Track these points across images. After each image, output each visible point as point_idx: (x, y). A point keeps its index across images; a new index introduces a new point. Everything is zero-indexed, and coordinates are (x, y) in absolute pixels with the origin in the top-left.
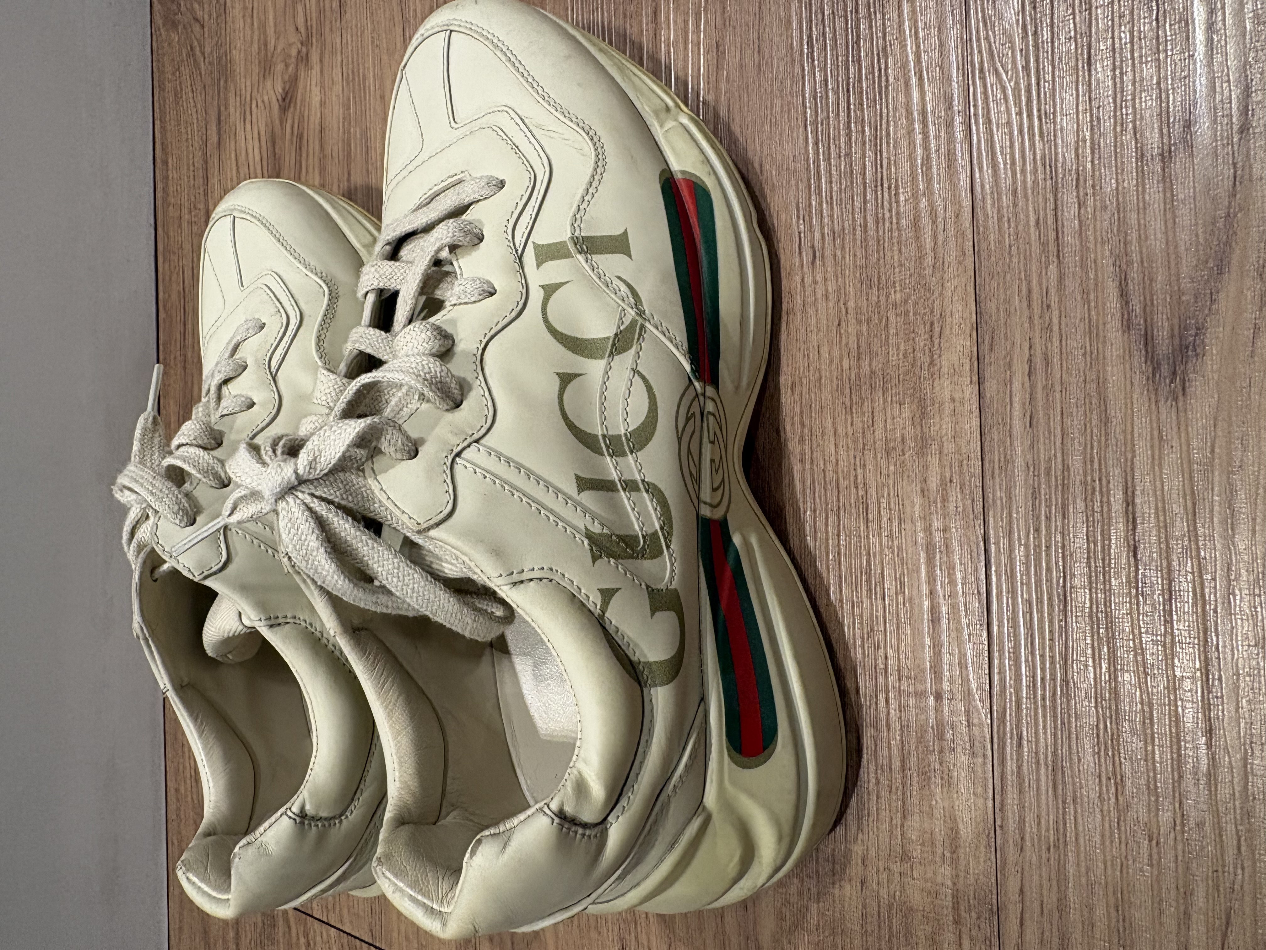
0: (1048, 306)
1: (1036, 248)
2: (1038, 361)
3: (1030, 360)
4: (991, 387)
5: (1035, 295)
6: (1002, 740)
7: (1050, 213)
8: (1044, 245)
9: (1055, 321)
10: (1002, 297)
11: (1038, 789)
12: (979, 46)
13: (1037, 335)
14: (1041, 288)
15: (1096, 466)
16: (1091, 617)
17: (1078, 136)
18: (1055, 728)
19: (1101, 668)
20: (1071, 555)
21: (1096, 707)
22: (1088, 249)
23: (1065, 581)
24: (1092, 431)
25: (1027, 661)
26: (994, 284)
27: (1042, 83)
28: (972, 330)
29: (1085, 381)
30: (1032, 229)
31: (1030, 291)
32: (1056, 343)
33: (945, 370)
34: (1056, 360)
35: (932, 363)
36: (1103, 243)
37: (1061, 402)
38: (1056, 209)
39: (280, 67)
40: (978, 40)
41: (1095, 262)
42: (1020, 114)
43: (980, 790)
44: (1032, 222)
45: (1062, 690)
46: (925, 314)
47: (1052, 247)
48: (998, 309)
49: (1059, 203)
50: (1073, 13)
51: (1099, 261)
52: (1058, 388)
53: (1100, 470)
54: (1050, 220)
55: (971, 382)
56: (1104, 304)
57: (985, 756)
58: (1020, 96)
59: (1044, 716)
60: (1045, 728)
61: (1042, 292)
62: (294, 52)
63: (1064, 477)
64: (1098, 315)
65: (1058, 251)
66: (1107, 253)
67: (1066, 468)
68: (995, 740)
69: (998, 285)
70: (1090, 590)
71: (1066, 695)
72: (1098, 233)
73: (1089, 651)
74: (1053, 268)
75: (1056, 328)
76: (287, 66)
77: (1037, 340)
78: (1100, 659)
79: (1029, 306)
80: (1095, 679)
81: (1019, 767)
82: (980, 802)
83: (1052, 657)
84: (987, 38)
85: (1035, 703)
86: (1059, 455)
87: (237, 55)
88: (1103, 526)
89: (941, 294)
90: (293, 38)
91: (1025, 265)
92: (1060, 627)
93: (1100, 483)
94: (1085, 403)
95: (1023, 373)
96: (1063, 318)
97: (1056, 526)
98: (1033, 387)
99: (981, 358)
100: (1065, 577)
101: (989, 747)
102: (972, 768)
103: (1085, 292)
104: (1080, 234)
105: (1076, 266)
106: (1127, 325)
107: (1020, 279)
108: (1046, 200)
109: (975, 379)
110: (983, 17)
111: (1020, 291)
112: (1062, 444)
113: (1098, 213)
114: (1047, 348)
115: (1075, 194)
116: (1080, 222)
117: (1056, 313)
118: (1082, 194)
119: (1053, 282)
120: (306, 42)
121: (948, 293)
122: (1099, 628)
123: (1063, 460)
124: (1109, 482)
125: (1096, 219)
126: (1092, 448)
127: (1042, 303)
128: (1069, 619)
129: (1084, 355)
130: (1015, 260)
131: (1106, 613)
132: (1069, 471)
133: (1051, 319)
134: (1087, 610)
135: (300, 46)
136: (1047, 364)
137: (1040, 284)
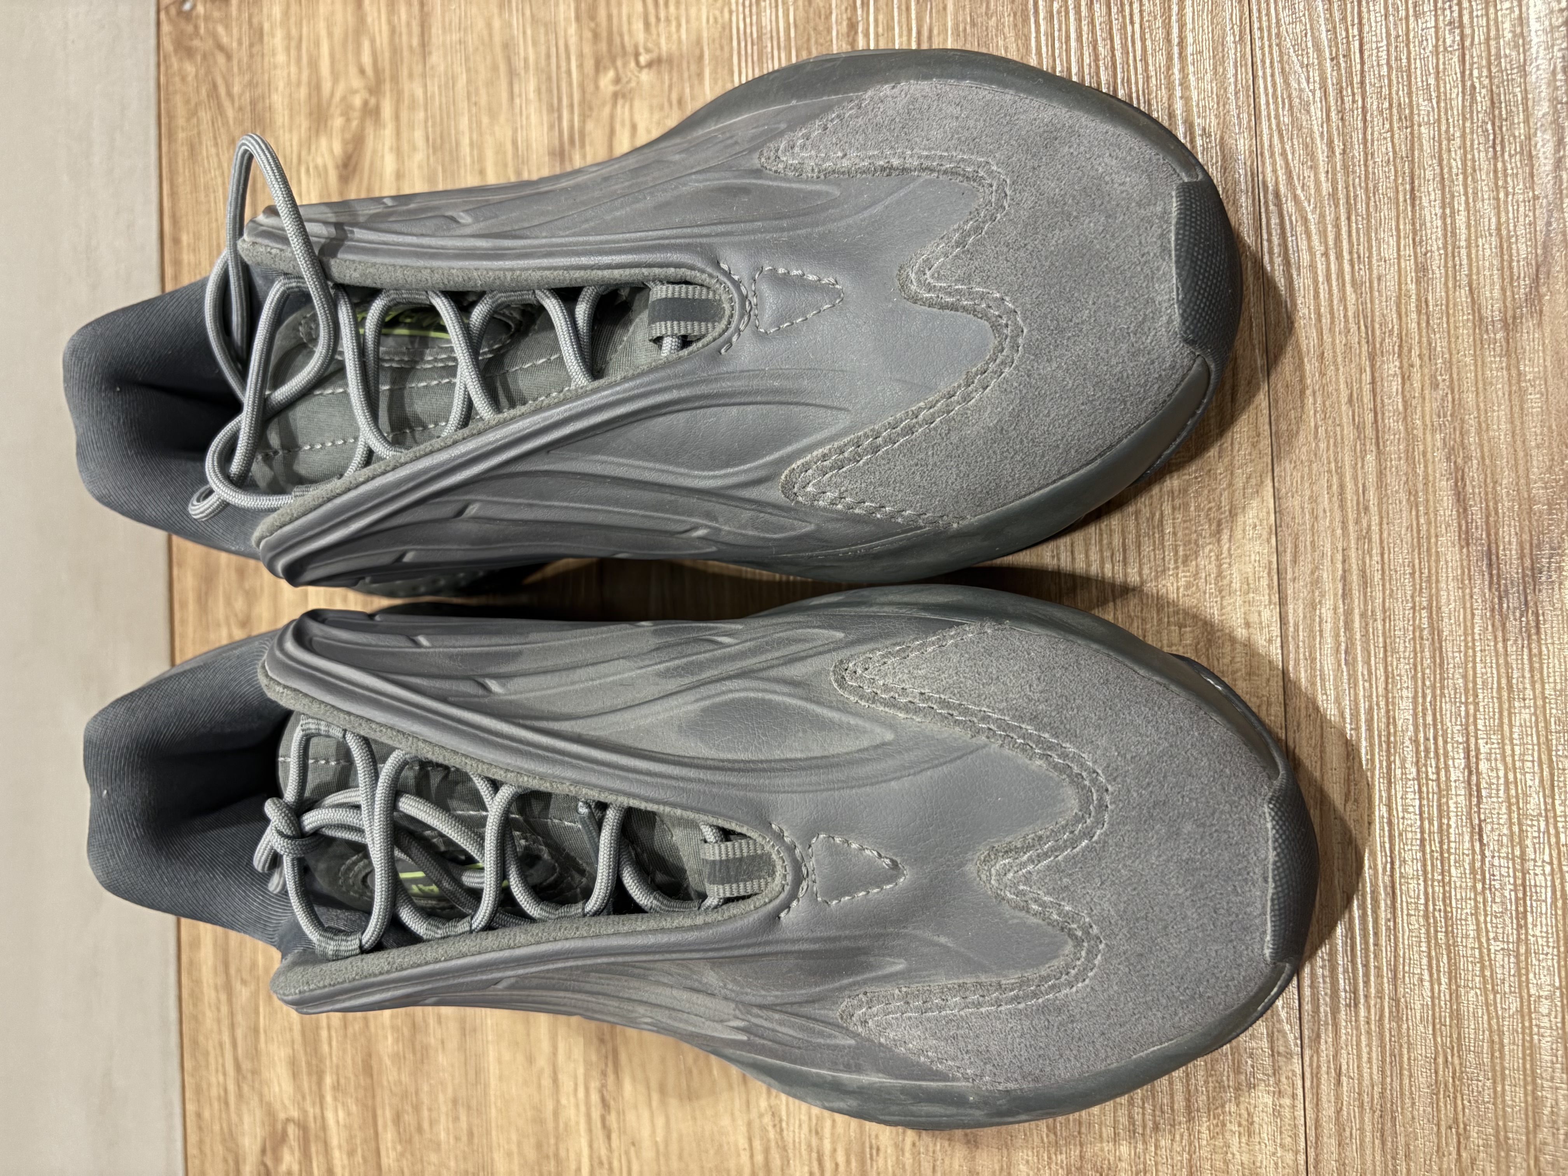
0: (1366, 509)
1: (1349, 432)
2: (1355, 577)
3: (1344, 578)
4: (1296, 610)
5: (1349, 494)
6: (1316, 1076)
7: (1367, 388)
8: (1359, 428)
9: (1375, 528)
10: (1308, 493)
11: (1362, 1141)
12: (1274, 164)
13: (1353, 545)
14: (1356, 485)
15: (1429, 719)
16: (1426, 917)
17: (1400, 289)
18: (1383, 1061)
19: (1440, 984)
20: (1400, 835)
21: (1434, 1035)
22: (1415, 437)
23: (1392, 868)
24: (1423, 674)
25: (1346, 971)
26: (1297, 475)
27: (1353, 218)
28: (1270, 534)
29: (1414, 608)
30: (1344, 408)
31: (1342, 487)
32: (1376, 558)
33: (1236, 585)
34: (1377, 577)
35: (1220, 575)
36: (1433, 431)
37: (1384, 634)
38: (1373, 382)
39: (338, 122)
40: (1272, 155)
41: (1424, 454)
42: (1326, 254)
43: (1288, 1140)
44: (1344, 399)
45: (1391, 1012)
46: (1210, 509)
47: (1369, 432)
48: (1303, 508)
49: (1377, 375)
50: (1391, 129)
51: (1429, 456)
52: (1379, 615)
53: (1435, 725)
54: (1367, 397)
55: (1270, 602)
56: (1436, 511)
57: (1294, 1096)
58: (1325, 231)
59: (1369, 1045)
60: (1370, 1060)
61: (1357, 491)
62: (357, 101)
63: (1389, 734)
64: (1429, 523)
65: (1377, 438)
66: (1439, 444)
67: (1391, 720)
68: (1308, 1075)
69: (1302, 477)
70: (1425, 881)
71: (1397, 1017)
72: (1427, 418)
73: (1425, 961)
74: (1370, 458)
75: (1375, 537)
76: (348, 120)
77: (1353, 554)
78: (1439, 971)
79: (1342, 507)
80: (1432, 998)
81: (1338, 1112)
82: (1289, 1157)
83: (1378, 968)
84: (1284, 154)
85: (1358, 1028)
86: (1382, 704)
87: (278, 100)
88: (1439, 800)
89: (1230, 485)
90: (357, 83)
91: (1336, 453)
92: (1388, 928)
93: (1436, 744)
94: (1414, 639)
95: (1335, 595)
96: (1385, 526)
97: (1381, 797)
98: (1348, 613)
99: (1282, 571)
100: (1392, 863)
101: (1300, 1083)
102: (1277, 1113)
103: (1412, 493)
104: (1405, 418)
105: (1400, 459)
106: (1466, 539)
107: (1329, 471)
108: (1361, 371)
109: (1276, 598)
110: (1278, 125)
111: (1330, 487)
112: (1386, 689)
113: (1427, 392)
114: (1364, 563)
115: (1397, 363)
116: (1405, 402)
117: (1375, 520)
118: (1406, 366)
119: (1372, 479)
120: (375, 90)
121: (1239, 483)
122: (1436, 932)
123: (1388, 711)
124: (1445, 742)
125: (1424, 399)
126: (1424, 696)
127: (1358, 504)
128: (1399, 920)
129: (1412, 574)
130: (1323, 446)
131: (1446, 912)
132: (1395, 726)
133: (1369, 526)
134: (1422, 907)
135: (367, 96)
136: (1365, 583)
137: (1355, 478)
